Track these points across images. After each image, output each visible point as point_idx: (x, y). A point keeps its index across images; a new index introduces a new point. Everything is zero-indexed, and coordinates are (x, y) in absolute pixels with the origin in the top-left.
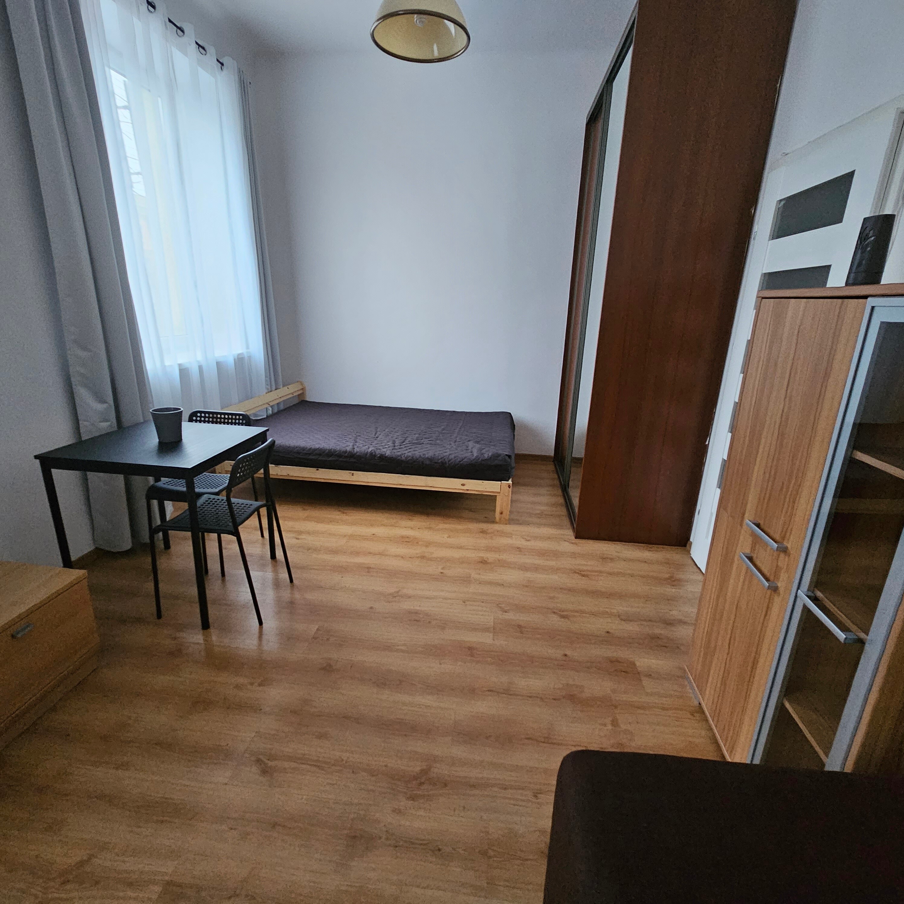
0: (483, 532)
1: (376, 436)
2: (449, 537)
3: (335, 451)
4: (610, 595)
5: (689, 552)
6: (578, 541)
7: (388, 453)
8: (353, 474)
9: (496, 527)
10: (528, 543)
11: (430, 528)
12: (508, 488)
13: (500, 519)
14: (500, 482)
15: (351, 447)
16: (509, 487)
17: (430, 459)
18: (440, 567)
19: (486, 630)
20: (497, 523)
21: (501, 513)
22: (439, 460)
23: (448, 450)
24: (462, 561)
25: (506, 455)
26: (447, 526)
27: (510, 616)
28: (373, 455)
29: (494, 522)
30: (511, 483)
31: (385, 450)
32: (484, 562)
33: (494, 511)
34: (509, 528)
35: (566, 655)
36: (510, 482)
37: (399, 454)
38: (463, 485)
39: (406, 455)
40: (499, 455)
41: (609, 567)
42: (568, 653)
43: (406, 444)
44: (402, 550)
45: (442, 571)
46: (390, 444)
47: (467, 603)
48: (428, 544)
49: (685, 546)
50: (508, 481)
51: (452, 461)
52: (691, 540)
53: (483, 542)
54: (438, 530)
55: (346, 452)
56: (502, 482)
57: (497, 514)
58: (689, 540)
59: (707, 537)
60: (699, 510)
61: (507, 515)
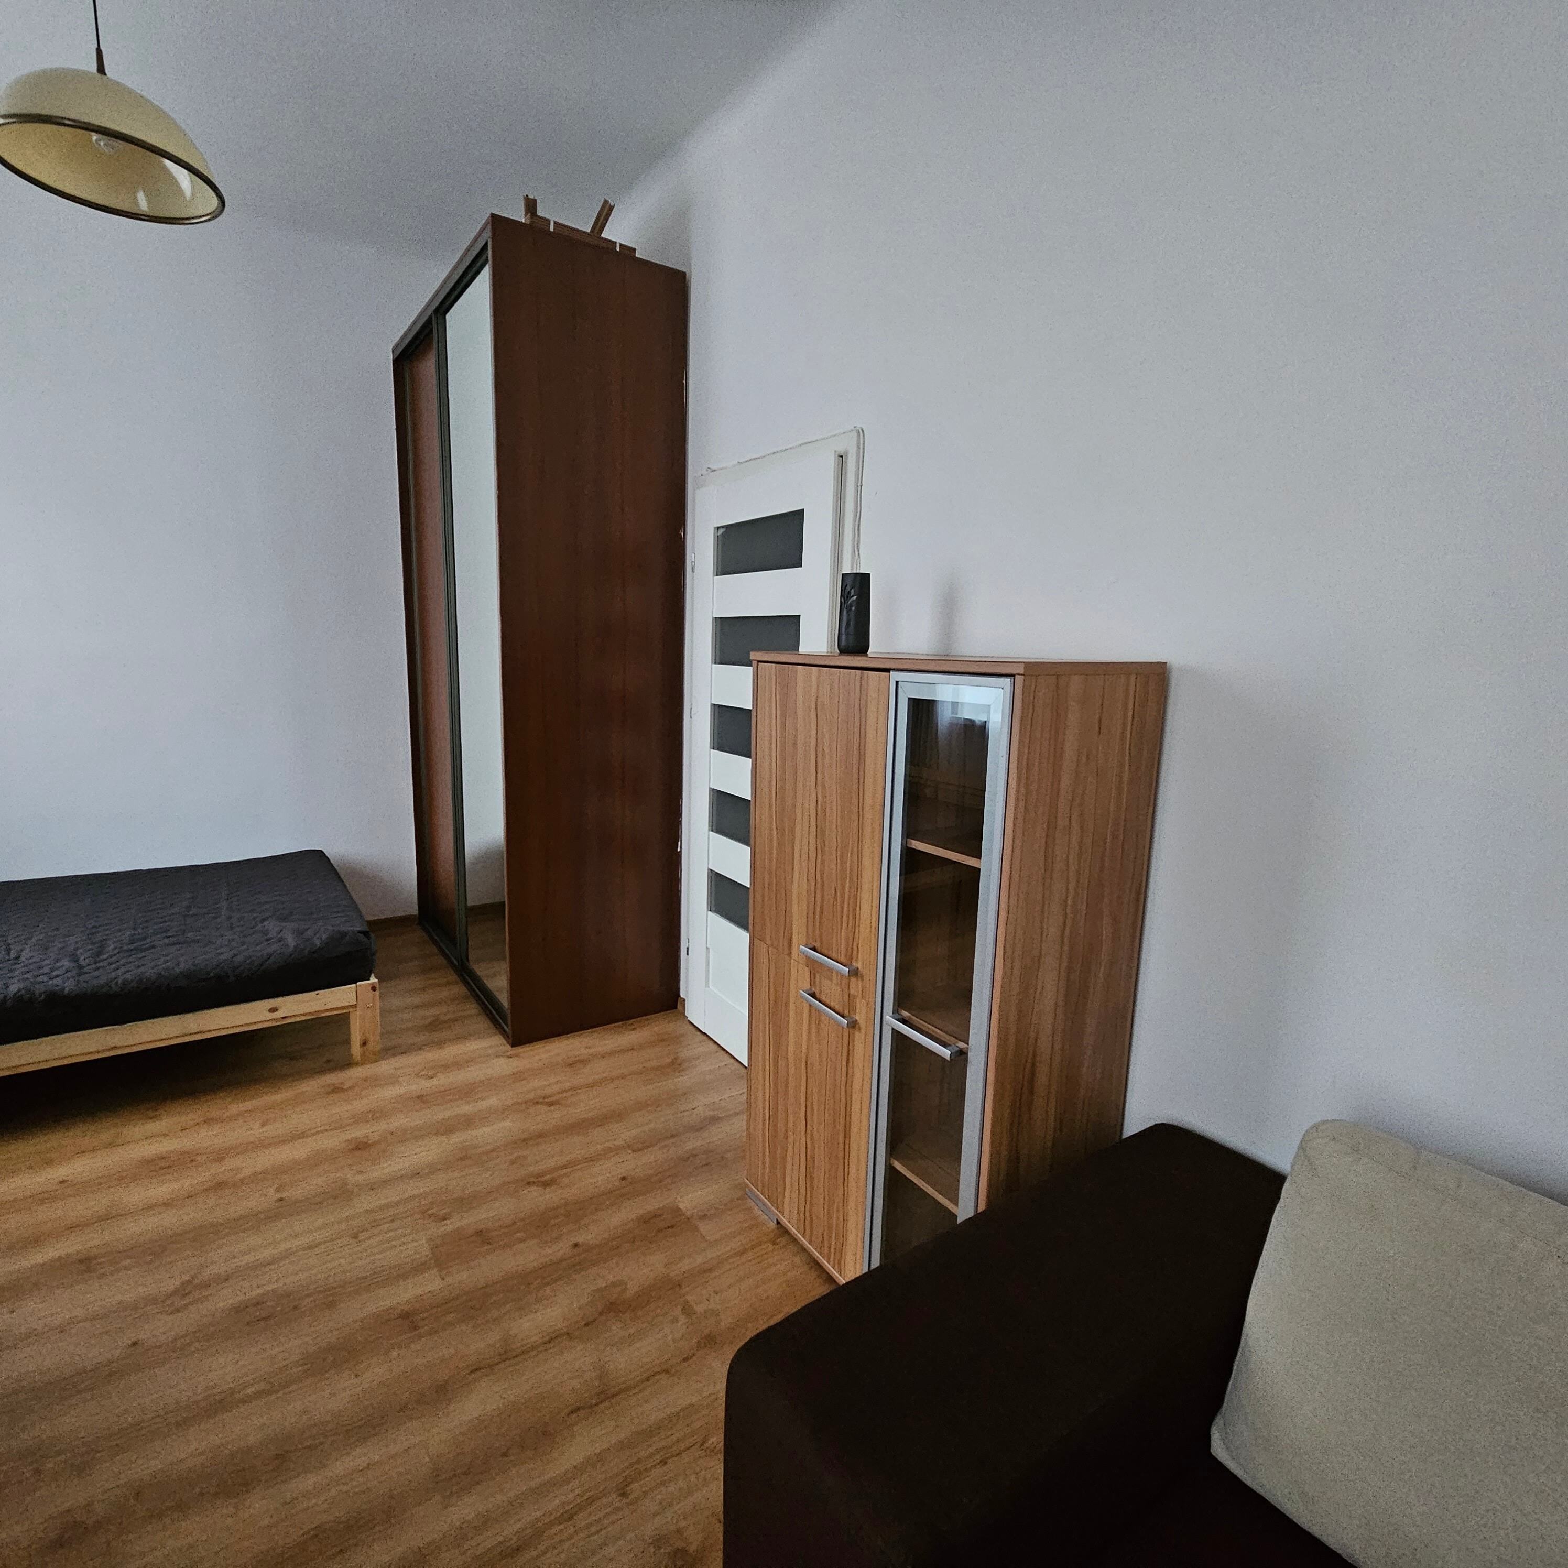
0: (336, 1089)
2: (264, 1124)
4: (603, 1120)
5: (683, 1014)
6: (519, 1050)
7: (69, 986)
9: (355, 1073)
10: (435, 1082)
11: (208, 1121)
12: (371, 993)
13: (363, 1054)
14: (354, 985)
16: (374, 989)
17: (188, 975)
18: (271, 1191)
19: (420, 1268)
20: (357, 1064)
21: (364, 1044)
22: (208, 973)
23: (225, 950)
24: (316, 1161)
25: (359, 932)
26: (249, 1105)
27: (456, 1223)
28: (24, 1000)
29: (348, 1063)
30: (376, 980)
32: (360, 1146)
33: (347, 1042)
34: (385, 1067)
35: (576, 1245)
36: (373, 980)
37: (101, 981)
38: (273, 1010)
39: (120, 981)
40: (344, 935)
41: (585, 1075)
42: (580, 1239)
43: (111, 957)
44: (160, 1190)
45: (279, 1196)
46: (66, 963)
47: (362, 1236)
48: (219, 1156)
49: (676, 1007)
50: (369, 979)
51: (242, 968)
52: (682, 996)
53: (343, 1109)
54: (231, 1119)
56: (358, 983)
57: (356, 1050)
58: (679, 995)
59: (707, 985)
60: (688, 948)
61: (375, 1045)
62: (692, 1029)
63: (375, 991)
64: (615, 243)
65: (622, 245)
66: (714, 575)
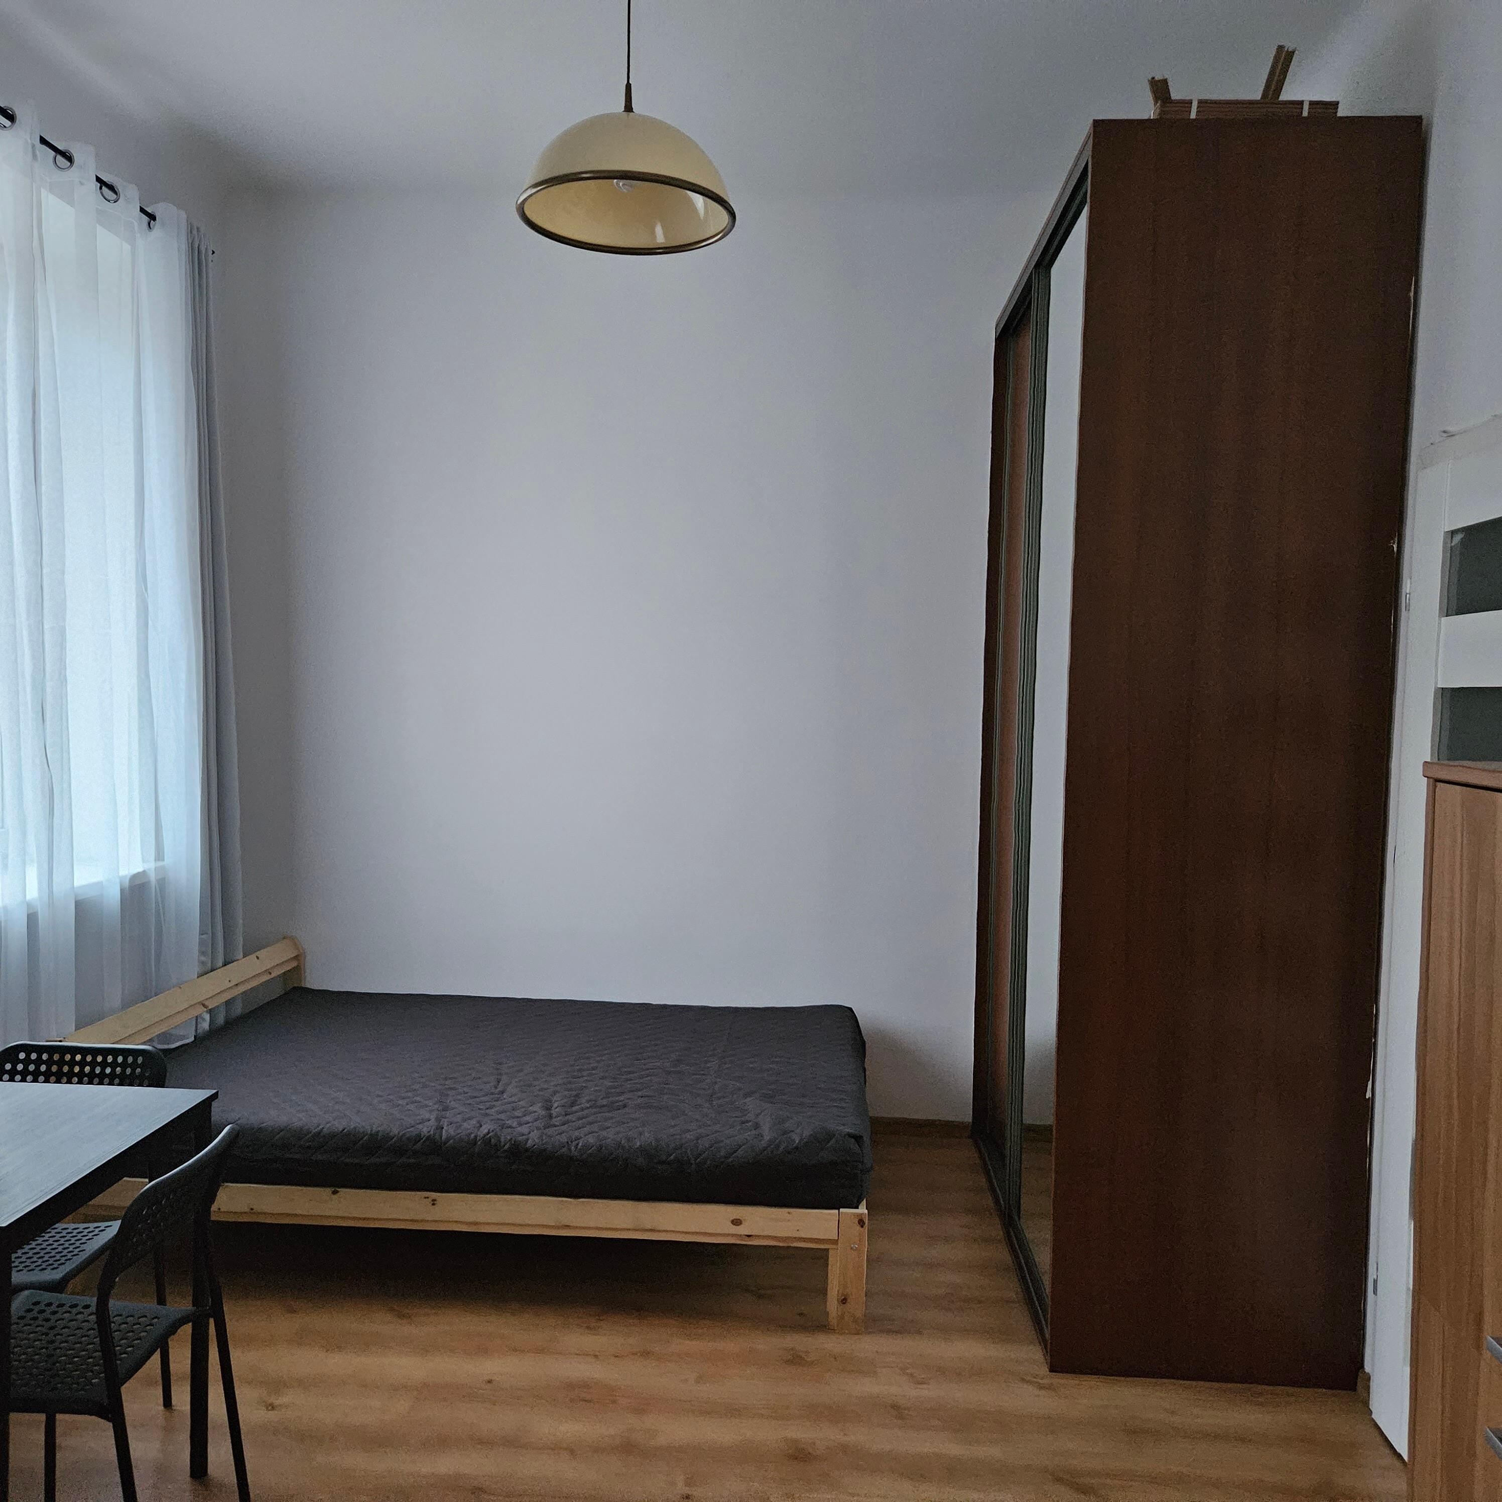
0: (795, 1360)
1: (500, 1088)
2: (699, 1380)
3: (388, 1138)
5: (1364, 1407)
6: (1059, 1380)
7: (533, 1138)
8: (434, 1203)
10: (922, 1391)
11: (646, 1354)
12: (858, 1228)
13: (841, 1317)
14: (836, 1211)
15: (433, 1123)
16: (861, 1223)
17: (647, 1152)
18: (680, 1478)
20: (831, 1330)
21: (844, 1301)
22: (669, 1153)
23: (693, 1126)
24: (742, 1456)
25: (851, 1136)
26: (694, 1345)
28: (490, 1145)
29: (822, 1326)
30: (866, 1211)
31: (524, 1129)
32: (800, 1455)
33: (824, 1292)
34: (866, 1346)
36: (863, 1210)
37: (564, 1139)
38: (737, 1222)
39: (581, 1142)
40: (830, 1135)
43: (582, 1109)
44: (569, 1427)
46: (537, 1108)
48: (643, 1404)
49: (1353, 1388)
50: (857, 1207)
51: (705, 1155)
52: (1368, 1368)
54: (670, 1358)
55: (418, 1138)
56: (841, 1210)
57: (833, 1305)
58: (1363, 1366)
60: (1375, 1281)
61: (857, 1307)
62: (1378, 1438)
63: (862, 1227)
64: (1301, 103)
65: (1312, 104)
66: (1440, 616)
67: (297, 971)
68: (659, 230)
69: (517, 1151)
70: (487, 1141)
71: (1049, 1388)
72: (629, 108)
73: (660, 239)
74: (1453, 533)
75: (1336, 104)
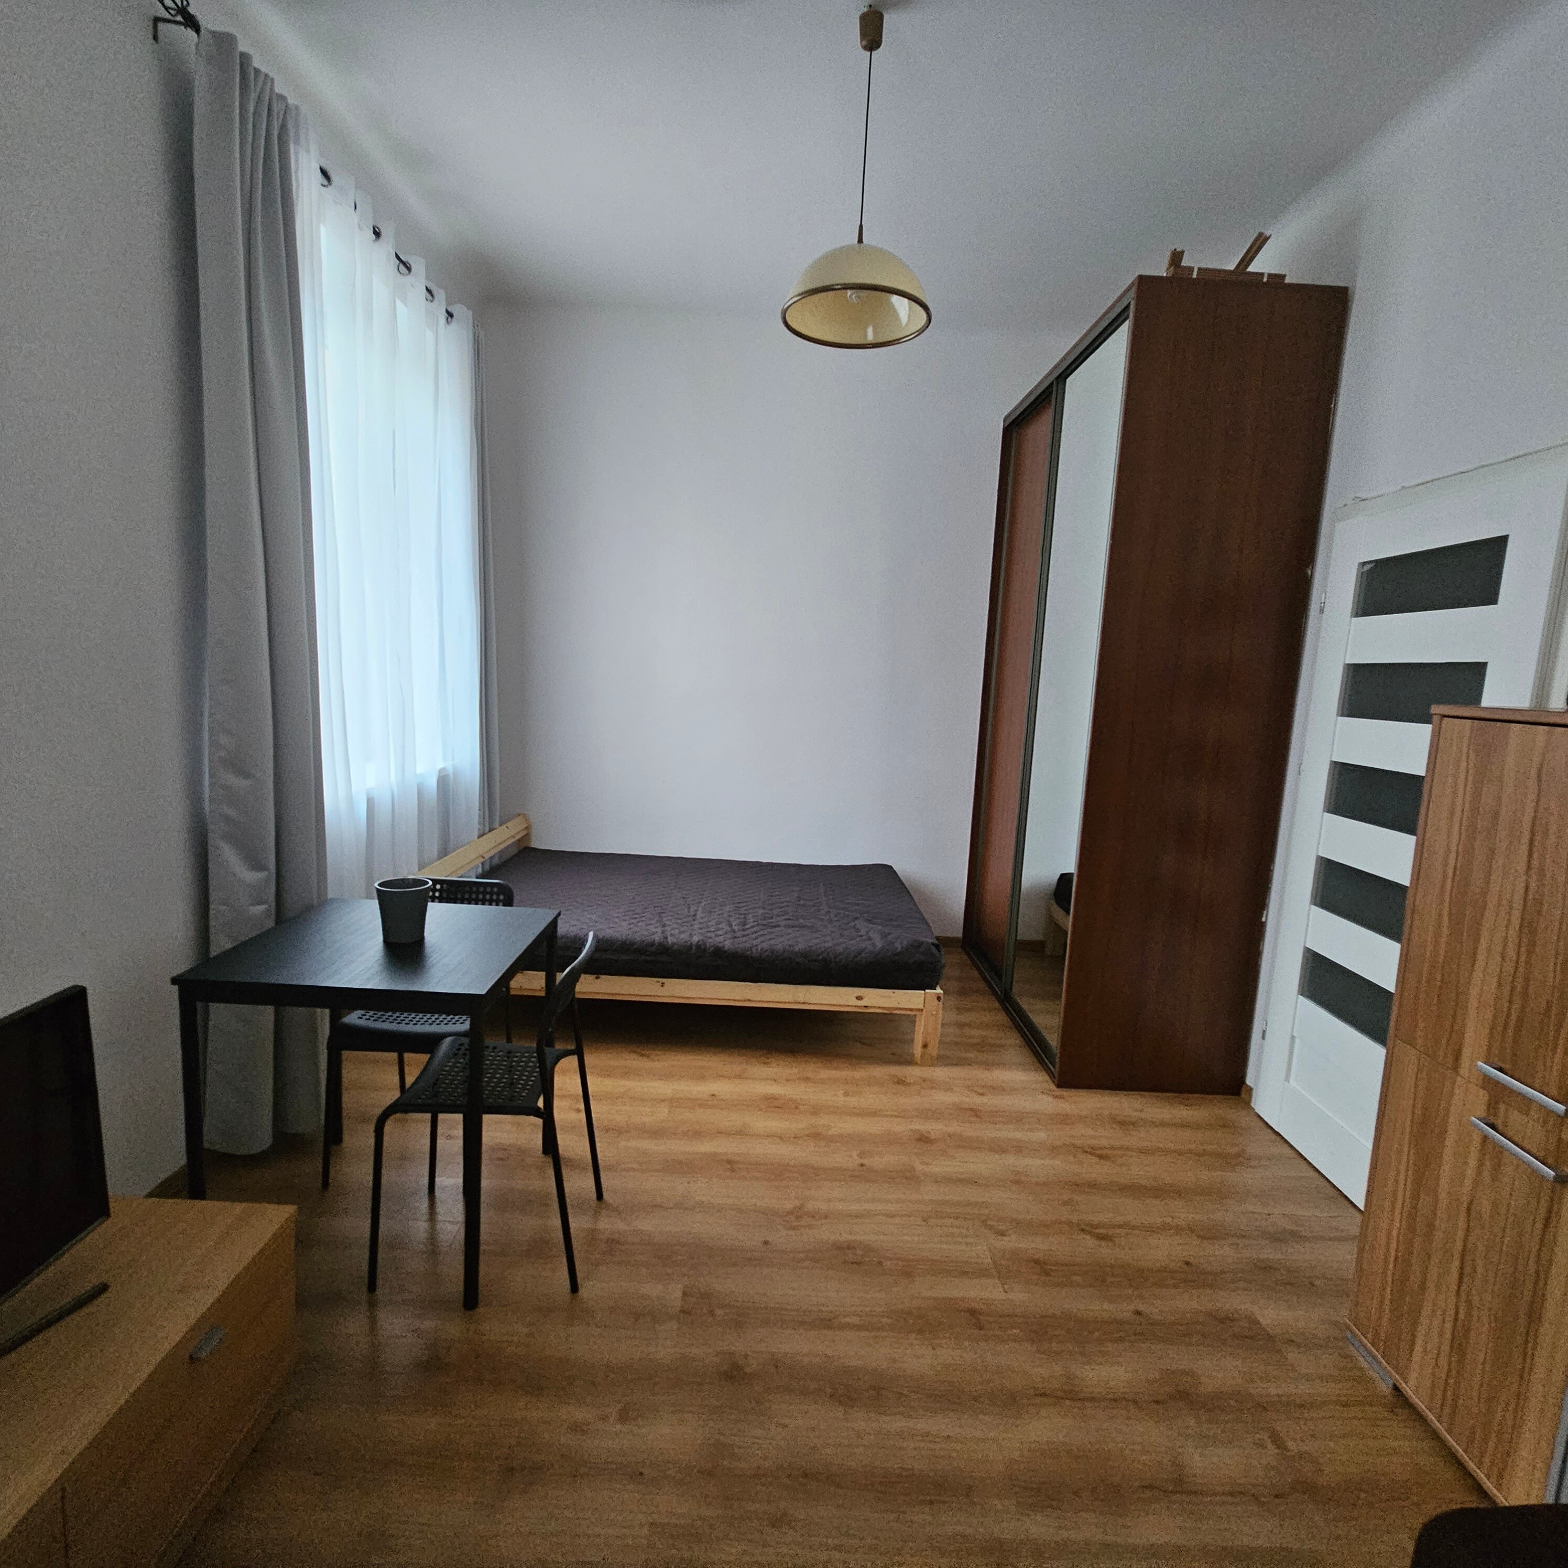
0: (900, 1082)
1: (693, 913)
2: (846, 1094)
3: (632, 943)
4: (1160, 1192)
5: (1247, 1105)
6: (1065, 1093)
7: (728, 945)
8: (663, 985)
9: (916, 1071)
10: (984, 1099)
11: (807, 1079)
12: (936, 1002)
13: (922, 1056)
14: (923, 991)
15: (659, 934)
16: (939, 998)
17: (805, 954)
18: (855, 1154)
19: (982, 1273)
20: (916, 1064)
21: (925, 1046)
22: (818, 955)
23: (828, 938)
24: (890, 1140)
25: (933, 944)
26: (834, 1073)
27: (1012, 1242)
28: (701, 949)
29: (910, 1061)
30: (942, 992)
31: (722, 938)
32: (923, 1139)
34: (941, 1073)
35: (1138, 1313)
36: (939, 990)
37: (748, 945)
38: (859, 998)
39: (759, 948)
40: (919, 945)
41: (1136, 1139)
42: (1141, 1308)
43: (752, 927)
44: (774, 1124)
45: (861, 1161)
46: (723, 926)
47: (931, 1221)
48: (816, 1110)
49: (1238, 1093)
50: (935, 989)
51: (840, 956)
52: (1249, 1081)
53: (910, 1101)
54: (823, 1081)
55: (653, 944)
56: (927, 991)
57: (918, 1050)
58: (1244, 1082)
59: (1287, 1079)
60: (1264, 1032)
61: (933, 1050)
62: (1261, 1124)
63: (939, 1001)
64: (1262, 274)
65: (1270, 275)
66: (1352, 617)
67: (527, 837)
68: (870, 331)
69: (718, 952)
70: (698, 946)
71: (1061, 1097)
72: (860, 240)
73: (870, 337)
74: (1364, 564)
75: (1284, 276)
